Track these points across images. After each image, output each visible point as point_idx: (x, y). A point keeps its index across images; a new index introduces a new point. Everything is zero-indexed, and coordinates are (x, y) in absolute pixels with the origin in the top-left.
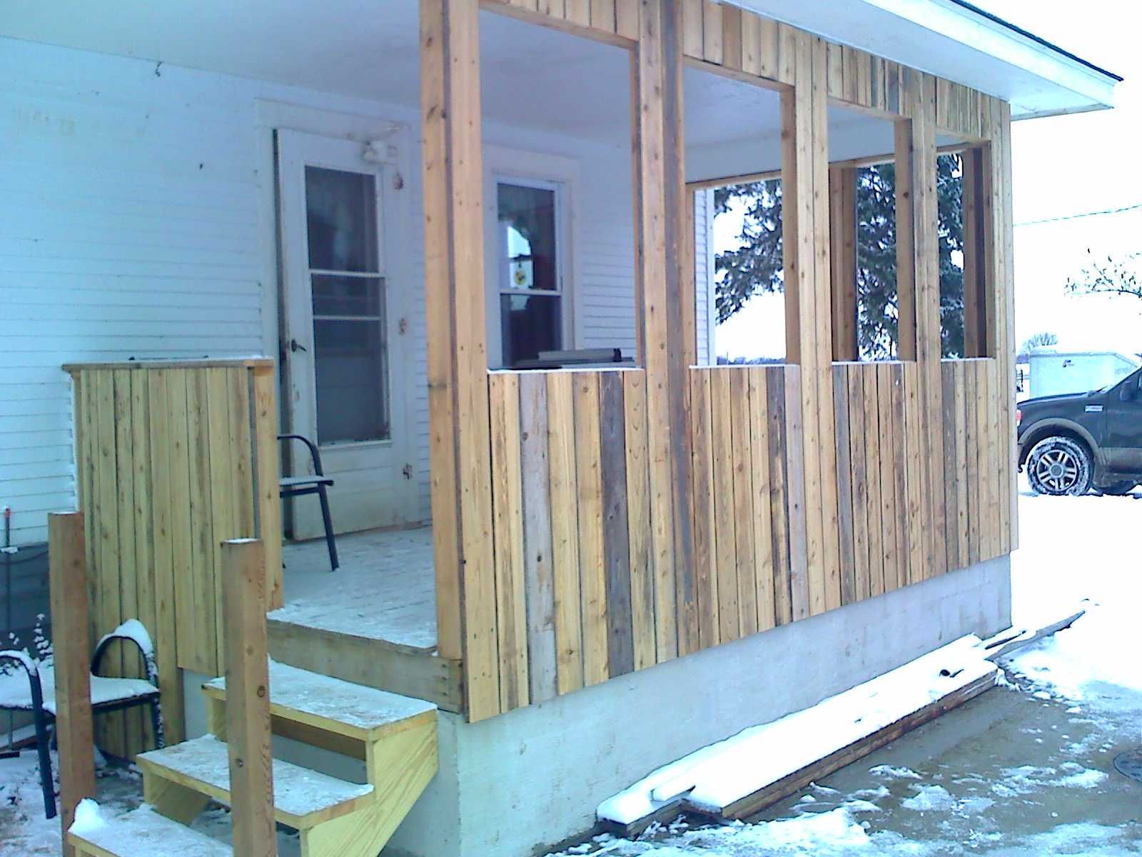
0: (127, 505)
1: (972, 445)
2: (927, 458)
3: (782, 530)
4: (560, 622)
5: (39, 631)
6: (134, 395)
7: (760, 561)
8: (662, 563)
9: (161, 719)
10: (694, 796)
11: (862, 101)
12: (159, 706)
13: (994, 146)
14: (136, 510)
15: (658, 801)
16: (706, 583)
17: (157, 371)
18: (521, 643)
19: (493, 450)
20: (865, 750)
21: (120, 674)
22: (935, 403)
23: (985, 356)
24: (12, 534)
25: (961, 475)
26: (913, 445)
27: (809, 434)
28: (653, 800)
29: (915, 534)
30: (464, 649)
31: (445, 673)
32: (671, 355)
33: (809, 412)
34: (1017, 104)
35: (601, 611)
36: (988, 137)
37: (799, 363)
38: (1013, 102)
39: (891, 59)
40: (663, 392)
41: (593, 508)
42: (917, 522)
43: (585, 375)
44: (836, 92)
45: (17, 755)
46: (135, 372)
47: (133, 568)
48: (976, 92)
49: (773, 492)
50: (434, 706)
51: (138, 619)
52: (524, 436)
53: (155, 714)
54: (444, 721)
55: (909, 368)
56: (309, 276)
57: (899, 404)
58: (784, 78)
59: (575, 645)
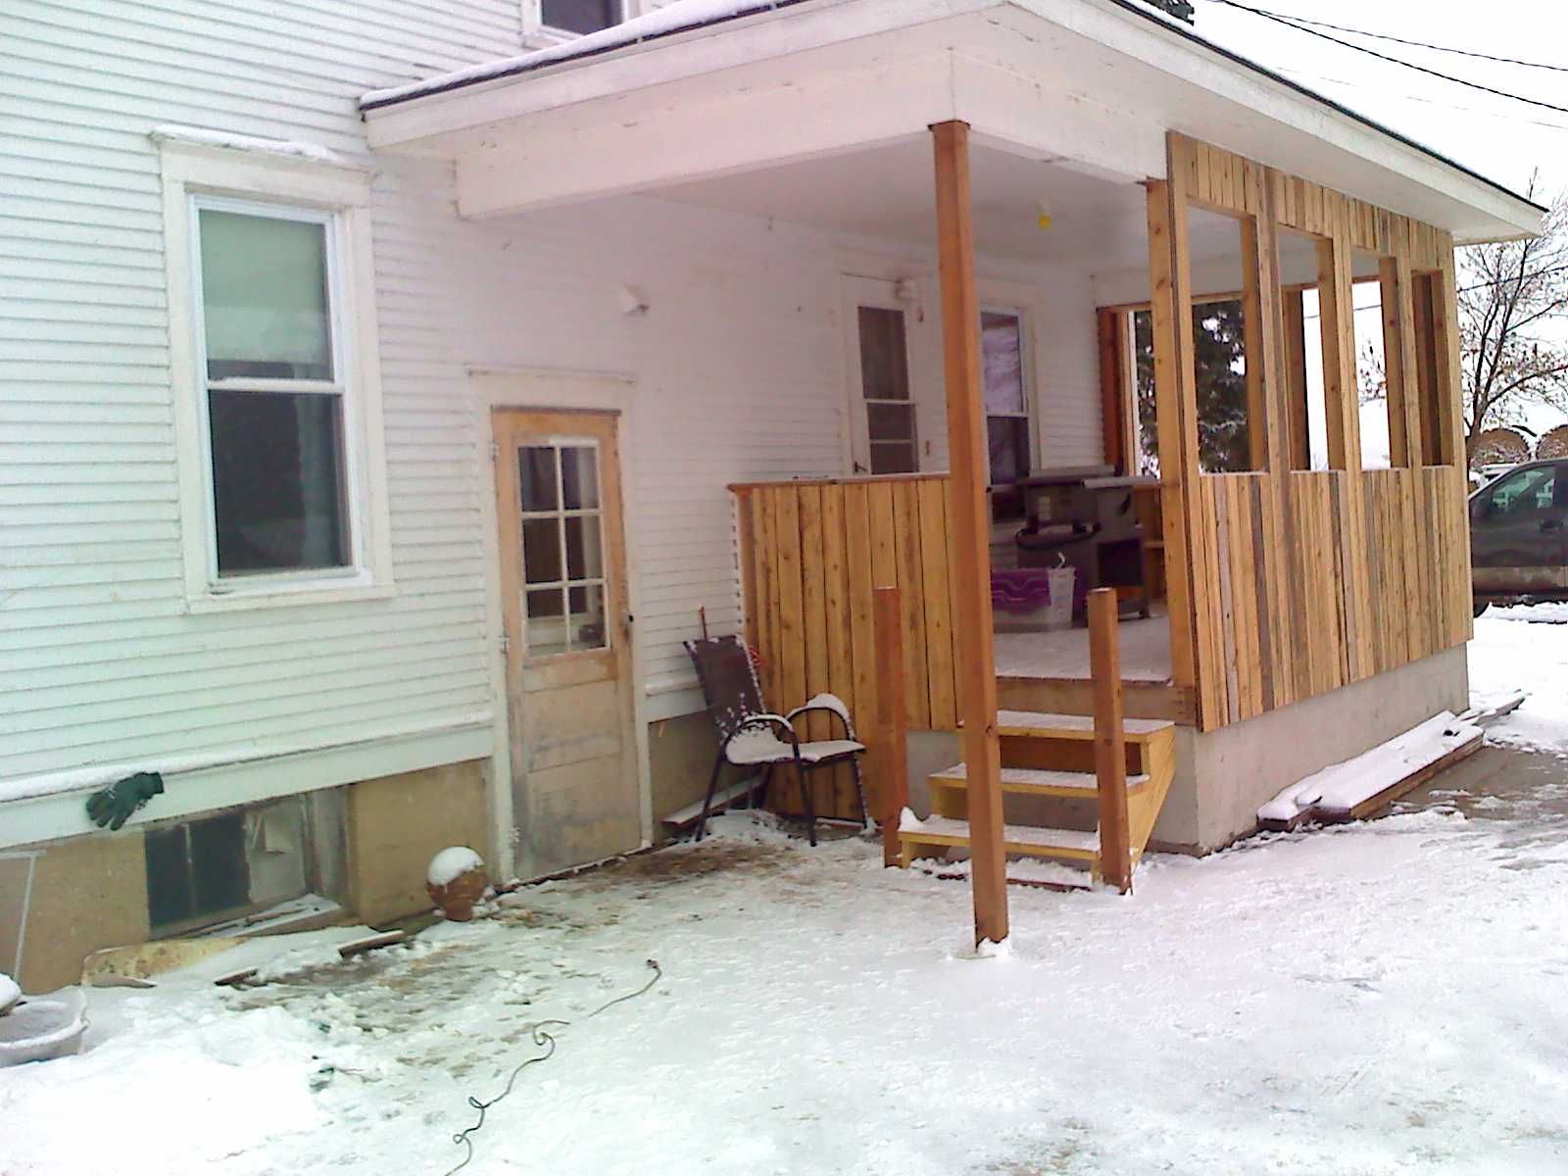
0: (817, 599)
1: (1443, 542)
2: (1417, 550)
3: (1342, 608)
4: (1240, 664)
5: (743, 707)
6: (826, 506)
7: (1332, 632)
8: (1284, 626)
9: (860, 773)
10: (1322, 803)
11: (1368, 246)
12: (858, 763)
13: (1445, 273)
14: (828, 602)
15: (1302, 805)
16: (1306, 644)
17: (855, 486)
18: (1223, 679)
19: (1206, 531)
20: (1416, 783)
21: (828, 737)
22: (1420, 505)
23: (1440, 464)
24: (708, 628)
25: (1438, 568)
26: (1409, 543)
27: (1353, 527)
28: (1298, 806)
29: (1414, 619)
30: (1198, 679)
31: (1182, 698)
32: (1281, 462)
33: (1352, 507)
34: (1457, 235)
35: (1257, 661)
36: (1441, 268)
37: (1345, 469)
38: (1453, 233)
39: (1382, 206)
40: (1279, 490)
41: (1251, 577)
42: (1414, 606)
43: (1243, 477)
44: (1355, 241)
45: (722, 814)
46: (827, 488)
47: (823, 650)
48: (1432, 227)
49: (1336, 576)
50: (1172, 723)
51: (830, 693)
52: (1217, 524)
53: (855, 769)
54: (1183, 734)
55: (1405, 473)
56: (865, 406)
57: (1401, 504)
58: (1328, 234)
59: (1247, 684)
